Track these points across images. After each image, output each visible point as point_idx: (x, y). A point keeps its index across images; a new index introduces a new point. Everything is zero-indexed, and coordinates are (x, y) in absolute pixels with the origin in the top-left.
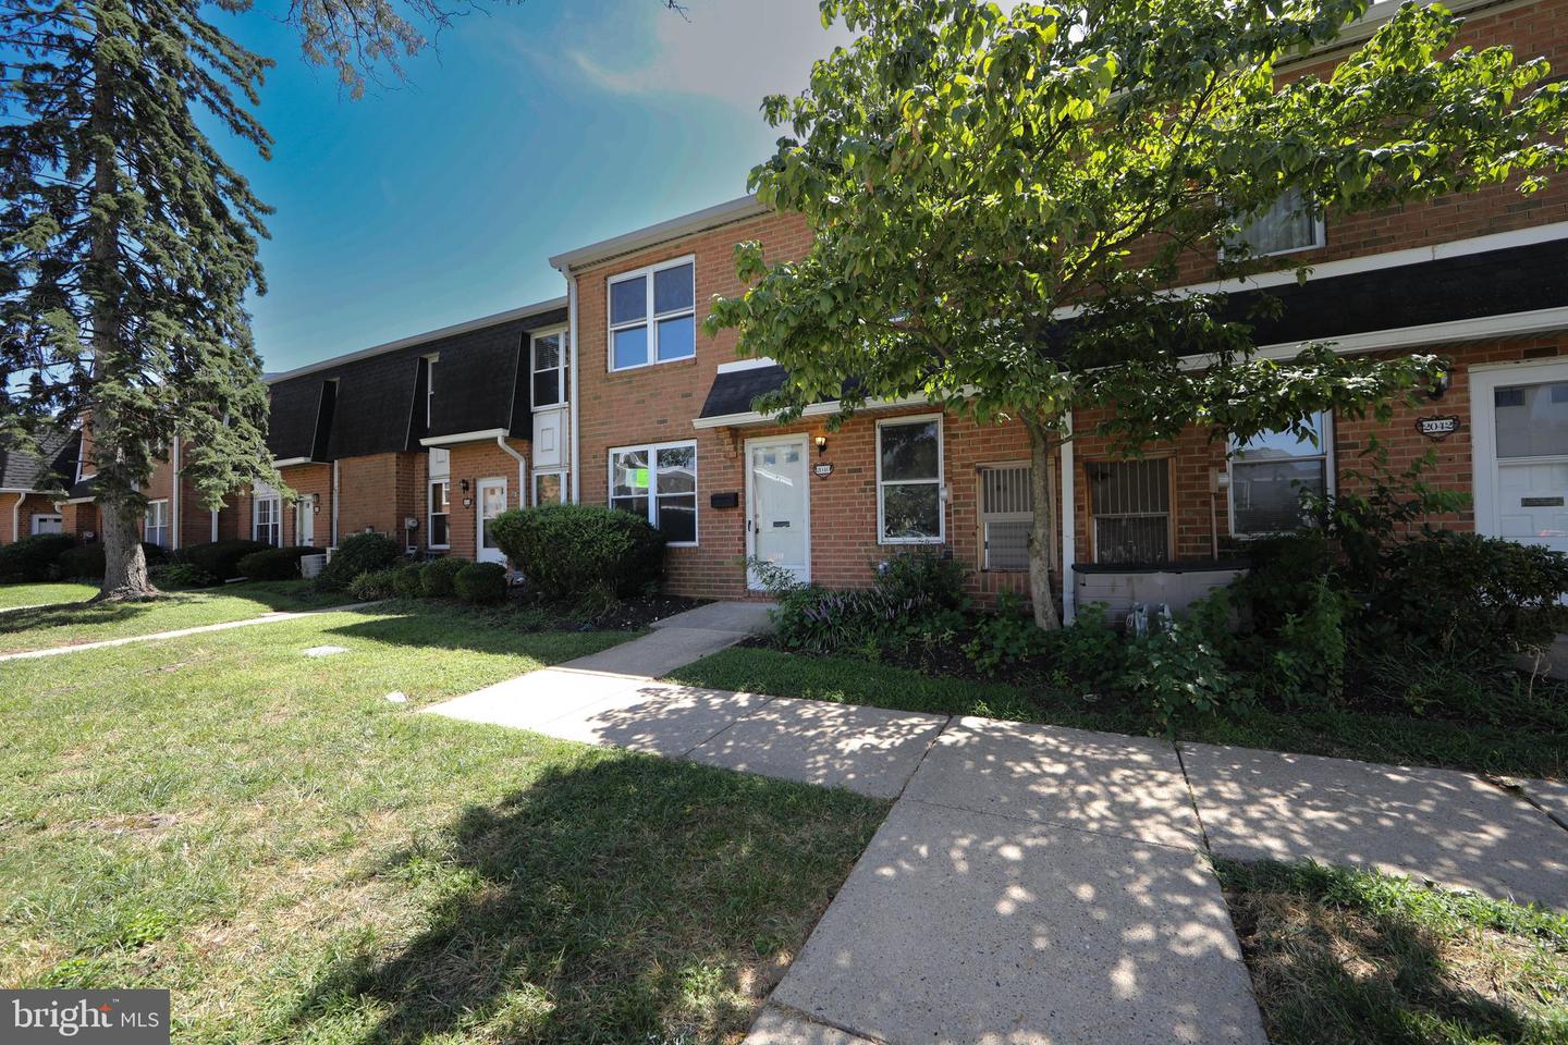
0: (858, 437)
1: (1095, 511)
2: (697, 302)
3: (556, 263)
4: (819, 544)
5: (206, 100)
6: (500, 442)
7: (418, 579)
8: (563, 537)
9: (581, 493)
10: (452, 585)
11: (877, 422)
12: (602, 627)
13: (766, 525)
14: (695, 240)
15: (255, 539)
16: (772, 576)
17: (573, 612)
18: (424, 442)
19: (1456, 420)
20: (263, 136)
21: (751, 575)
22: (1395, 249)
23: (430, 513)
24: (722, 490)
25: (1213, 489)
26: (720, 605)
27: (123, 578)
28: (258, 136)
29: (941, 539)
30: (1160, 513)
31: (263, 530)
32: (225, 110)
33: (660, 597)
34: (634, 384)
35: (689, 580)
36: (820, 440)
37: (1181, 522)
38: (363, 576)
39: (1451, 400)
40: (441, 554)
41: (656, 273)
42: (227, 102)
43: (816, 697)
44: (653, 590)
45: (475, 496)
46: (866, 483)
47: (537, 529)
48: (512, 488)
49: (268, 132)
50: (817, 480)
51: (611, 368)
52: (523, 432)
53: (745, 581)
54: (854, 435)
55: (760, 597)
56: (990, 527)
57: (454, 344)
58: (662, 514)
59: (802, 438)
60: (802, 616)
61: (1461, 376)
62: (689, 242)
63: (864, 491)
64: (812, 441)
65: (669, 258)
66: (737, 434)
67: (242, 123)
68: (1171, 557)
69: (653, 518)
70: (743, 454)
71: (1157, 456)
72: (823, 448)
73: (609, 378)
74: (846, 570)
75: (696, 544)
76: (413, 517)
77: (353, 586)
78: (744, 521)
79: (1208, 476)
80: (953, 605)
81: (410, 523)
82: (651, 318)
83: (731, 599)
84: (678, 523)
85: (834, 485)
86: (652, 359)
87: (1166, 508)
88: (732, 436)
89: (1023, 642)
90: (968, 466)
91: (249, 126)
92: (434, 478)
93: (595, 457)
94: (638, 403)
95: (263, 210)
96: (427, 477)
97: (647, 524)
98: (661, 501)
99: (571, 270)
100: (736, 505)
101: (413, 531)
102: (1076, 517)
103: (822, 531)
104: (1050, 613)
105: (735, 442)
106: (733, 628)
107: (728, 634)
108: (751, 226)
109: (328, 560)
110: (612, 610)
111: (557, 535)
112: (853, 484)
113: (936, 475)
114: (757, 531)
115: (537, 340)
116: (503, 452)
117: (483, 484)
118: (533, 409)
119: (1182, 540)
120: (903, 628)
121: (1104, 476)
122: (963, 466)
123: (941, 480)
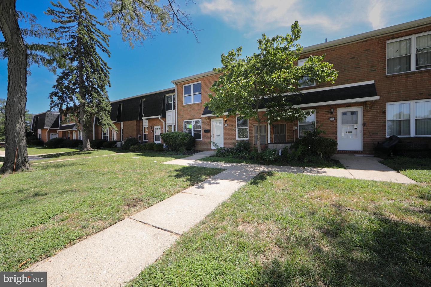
0: (233, 119)
1: (274, 133)
2: (202, 91)
3: (173, 82)
4: (225, 140)
5: (98, 45)
6: (160, 118)
7: (146, 146)
8: (176, 138)
9: (178, 130)
10: (153, 148)
11: (236, 116)
12: (184, 155)
13: (215, 136)
14: (201, 78)
15: (102, 139)
16: (215, 145)
17: (178, 152)
18: (143, 118)
19: (335, 118)
20: (109, 52)
21: (212, 145)
22: (326, 87)
23: (143, 133)
24: (206, 129)
25: (294, 130)
26: (206, 151)
27: (86, 146)
28: (108, 52)
29: (248, 139)
30: (284, 134)
31: (104, 137)
32: (101, 47)
33: (194, 150)
34: (189, 107)
35: (200, 147)
36: (225, 119)
37: (288, 135)
38: (132, 146)
39: (334, 114)
40: (146, 142)
41: (193, 85)
42: (101, 45)
43: (221, 162)
44: (193, 148)
45: (153, 130)
46: (234, 128)
47: (171, 136)
48: (162, 128)
49: (109, 51)
50: (225, 127)
51: (184, 104)
52: (164, 116)
53: (211, 147)
54: (232, 118)
55: (213, 150)
56: (256, 136)
57: (149, 97)
58: (194, 134)
59: (222, 119)
60: (220, 151)
61: (336, 110)
62: (200, 79)
63: (234, 129)
64: (224, 120)
65: (196, 82)
66: (209, 118)
67: (104, 49)
68: (286, 142)
69: (192, 135)
70: (211, 122)
71: (285, 123)
72: (226, 121)
73: (183, 106)
74: (230, 145)
75: (201, 140)
76: (140, 134)
77: (130, 148)
78: (211, 135)
79: (293, 127)
80: (247, 150)
81: (139, 135)
82: (192, 94)
83: (208, 151)
84: (198, 136)
85: (228, 128)
86: (192, 103)
87: (286, 133)
88: (208, 118)
89: (255, 155)
90: (252, 125)
91: (106, 50)
92: (144, 126)
93: (181, 122)
94: (190, 111)
95: (109, 69)
96: (143, 126)
97: (192, 136)
98: (194, 131)
99: (176, 83)
100: (209, 132)
101: (140, 137)
102: (270, 134)
103: (226, 137)
104: (260, 150)
105: (209, 120)
106: (208, 155)
107: (207, 155)
108: (213, 76)
109: (123, 143)
110: (185, 152)
111: (175, 138)
112: (231, 128)
113: (247, 127)
114: (213, 137)
115: (167, 96)
116: (160, 120)
117: (155, 127)
118: (166, 111)
119: (288, 139)
120: (237, 154)
121: (275, 127)
122: (251, 125)
123: (248, 127)
